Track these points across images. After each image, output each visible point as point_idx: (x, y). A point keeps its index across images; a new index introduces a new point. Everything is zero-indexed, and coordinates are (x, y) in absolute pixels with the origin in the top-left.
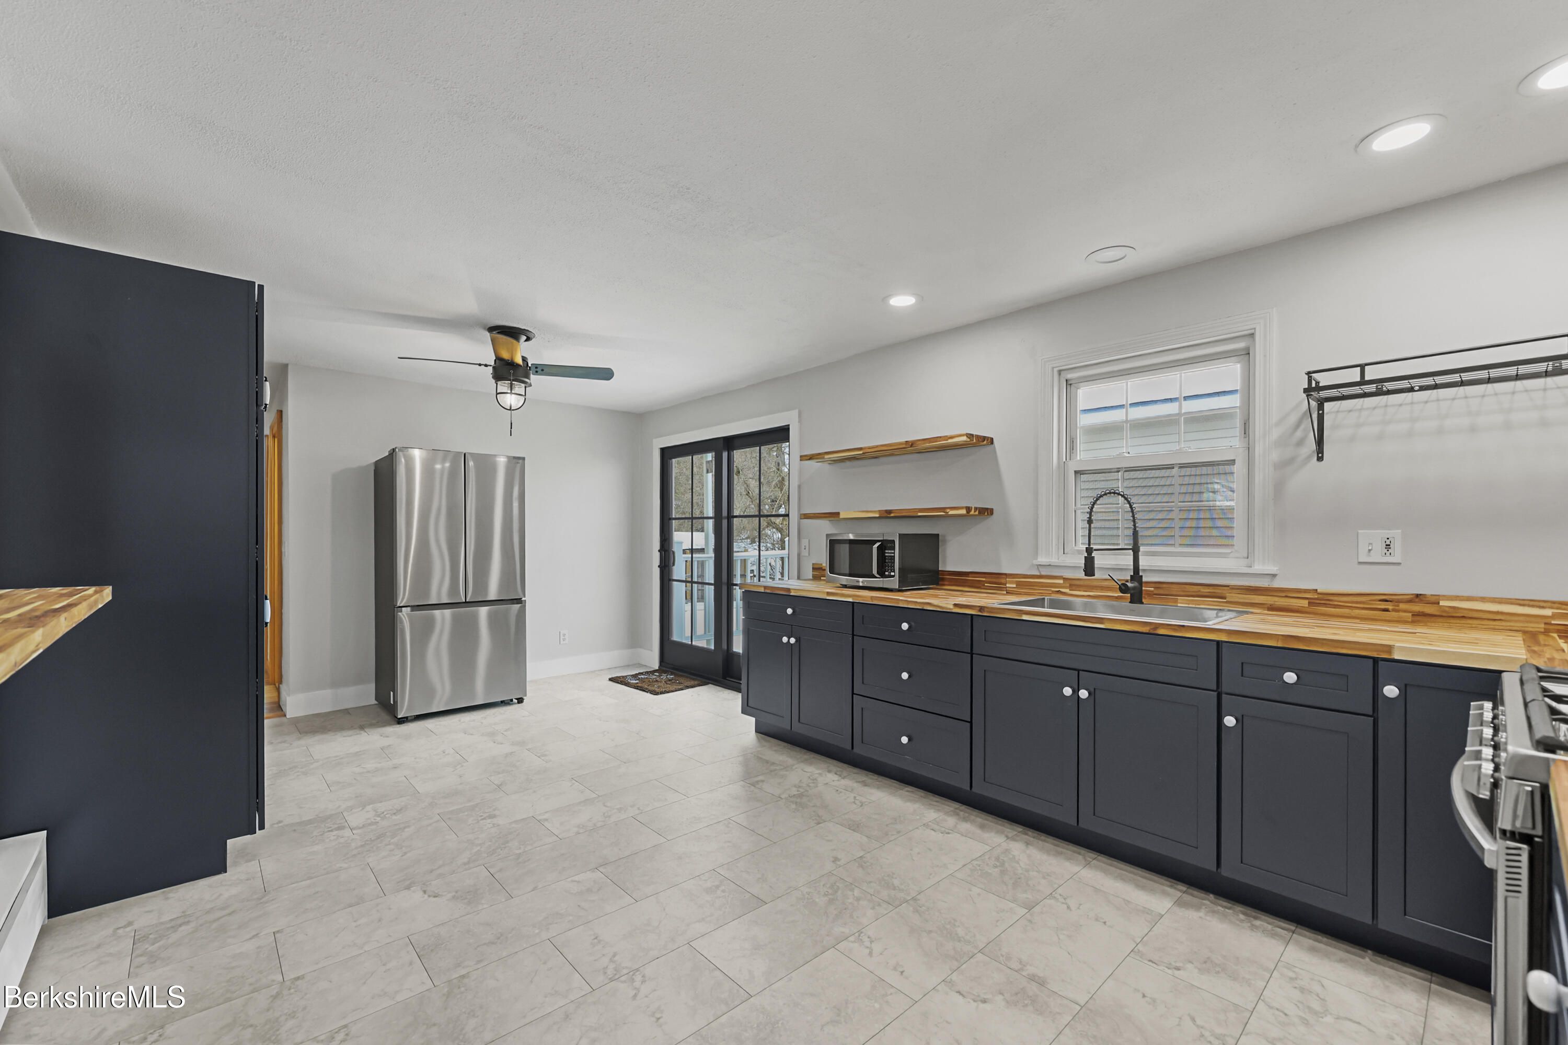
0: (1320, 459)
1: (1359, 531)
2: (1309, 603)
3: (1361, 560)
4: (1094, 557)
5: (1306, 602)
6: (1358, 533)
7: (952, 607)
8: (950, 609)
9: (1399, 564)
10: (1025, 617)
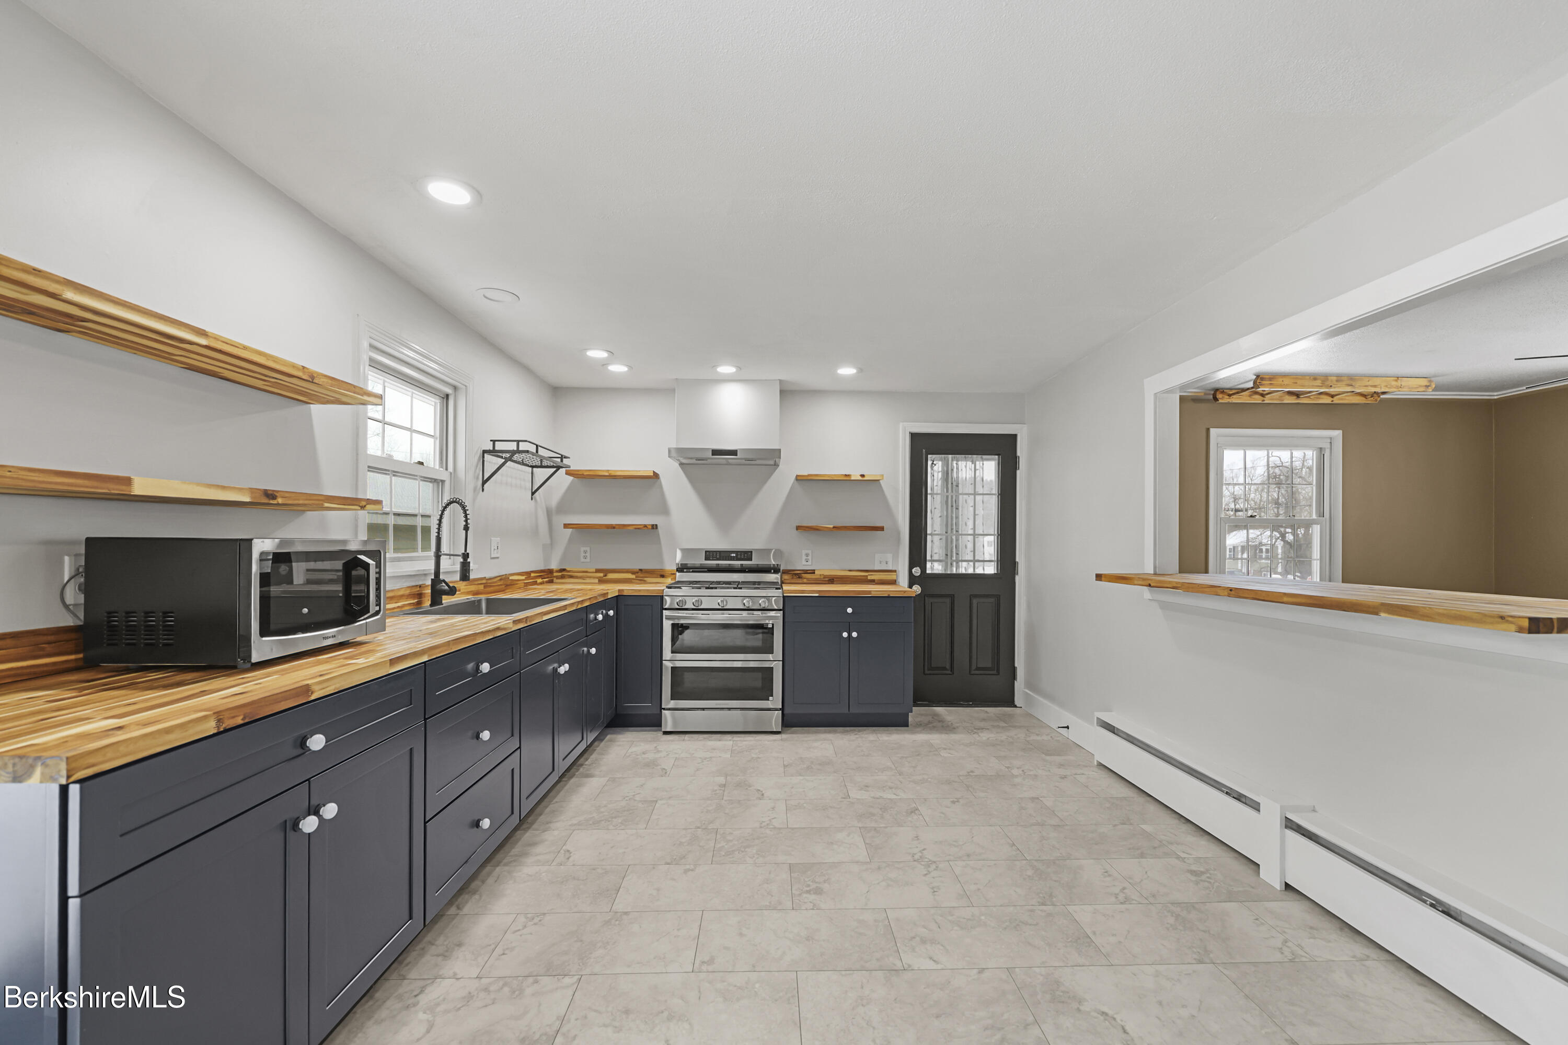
0: (483, 490)
1: (492, 538)
2: (484, 586)
3: (493, 556)
4: (469, 562)
5: (483, 586)
6: (491, 539)
7: (511, 625)
8: (511, 628)
9: (498, 558)
10: (545, 618)
